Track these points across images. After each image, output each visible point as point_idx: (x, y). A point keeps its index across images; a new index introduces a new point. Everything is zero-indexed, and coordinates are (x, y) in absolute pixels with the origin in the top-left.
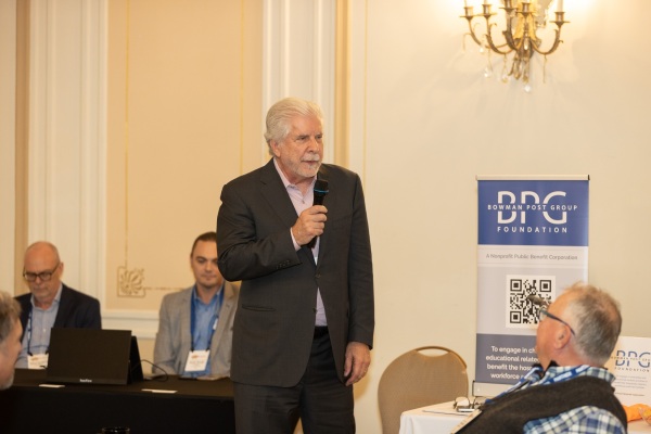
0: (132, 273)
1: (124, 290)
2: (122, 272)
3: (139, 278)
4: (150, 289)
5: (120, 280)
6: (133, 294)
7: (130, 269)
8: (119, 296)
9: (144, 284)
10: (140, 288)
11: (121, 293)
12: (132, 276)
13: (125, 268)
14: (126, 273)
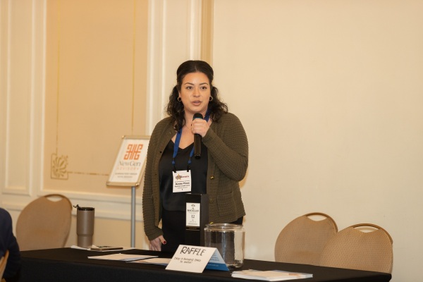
0: (60, 158)
1: (55, 174)
2: (54, 157)
3: (65, 163)
4: (71, 173)
5: (53, 165)
6: (61, 177)
7: (59, 156)
8: (52, 178)
9: (68, 169)
10: (65, 172)
11: (53, 176)
12: (61, 161)
13: (56, 155)
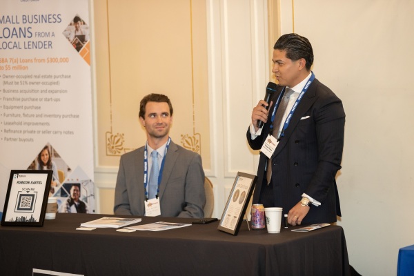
0: (116, 136)
1: (111, 151)
2: (109, 135)
3: (121, 141)
5: (108, 142)
7: (114, 134)
8: (107, 155)
10: (121, 149)
11: (109, 153)
12: (116, 139)
13: (111, 133)
14: (112, 136)
